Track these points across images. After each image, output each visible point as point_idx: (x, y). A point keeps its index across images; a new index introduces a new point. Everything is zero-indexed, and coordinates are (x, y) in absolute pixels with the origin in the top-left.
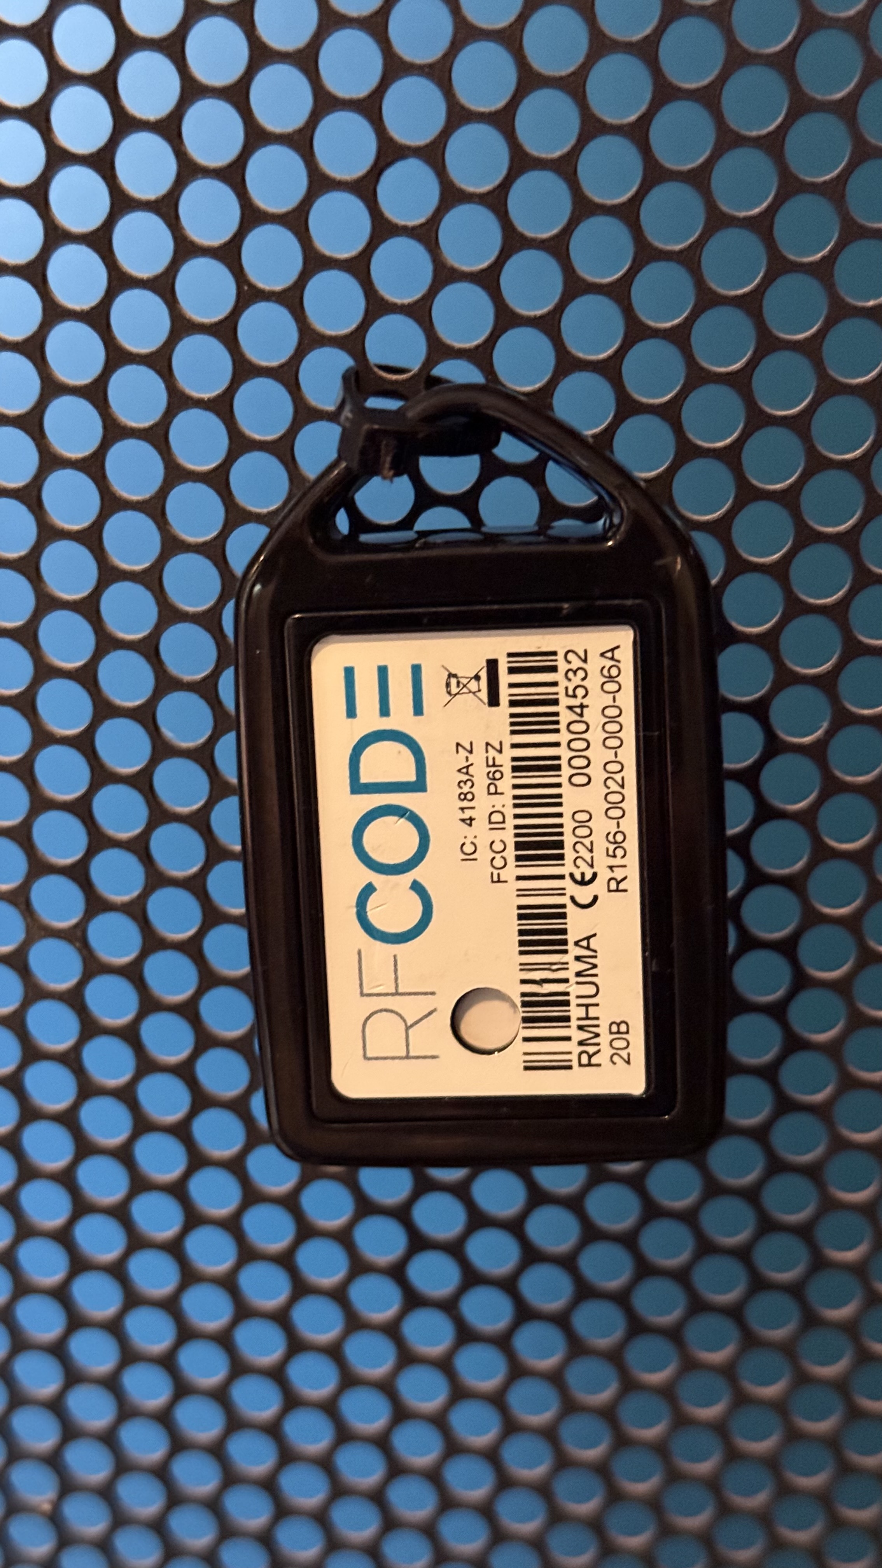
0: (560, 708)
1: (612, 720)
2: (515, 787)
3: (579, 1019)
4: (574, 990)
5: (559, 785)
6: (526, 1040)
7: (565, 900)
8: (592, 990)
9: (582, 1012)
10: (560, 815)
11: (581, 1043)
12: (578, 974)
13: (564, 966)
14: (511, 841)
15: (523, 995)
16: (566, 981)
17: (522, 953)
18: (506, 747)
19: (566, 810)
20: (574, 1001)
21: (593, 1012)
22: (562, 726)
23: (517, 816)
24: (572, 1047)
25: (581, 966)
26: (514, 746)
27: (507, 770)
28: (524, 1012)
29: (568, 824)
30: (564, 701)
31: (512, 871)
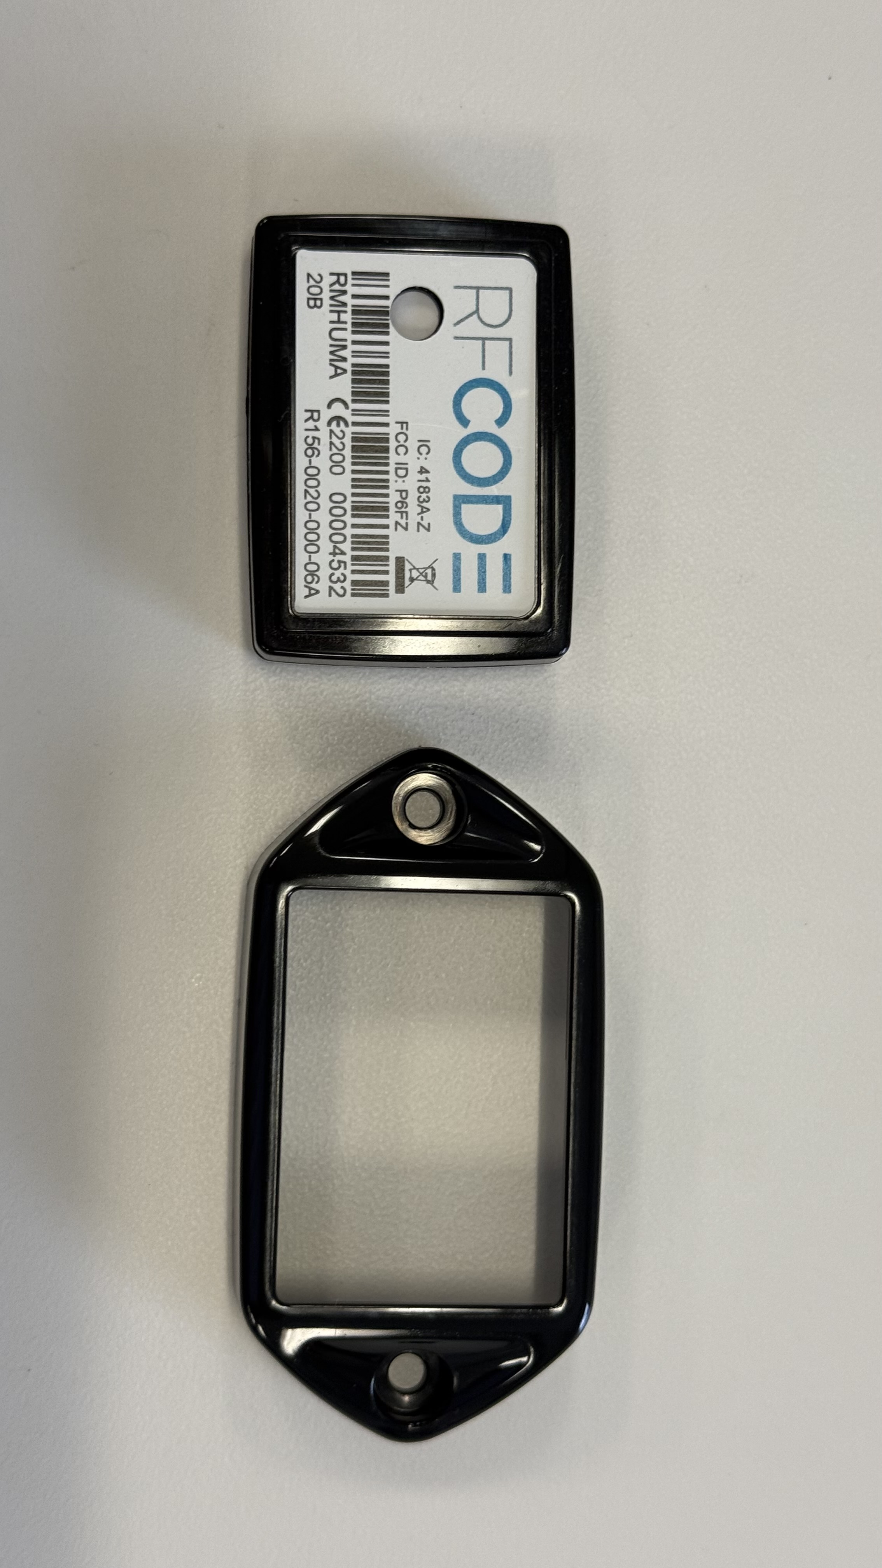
0: (350, 553)
1: (311, 543)
2: (387, 495)
3: (345, 312)
4: (348, 336)
5: (354, 495)
6: (387, 298)
7: (352, 406)
8: (335, 334)
9: (343, 317)
10: (354, 472)
11: (344, 292)
12: (344, 347)
13: (355, 354)
14: (392, 453)
15: (387, 333)
16: (354, 342)
17: (387, 366)
18: (392, 526)
19: (348, 476)
20: (349, 326)
21: (334, 317)
22: (349, 539)
23: (387, 473)
24: (351, 290)
25: (342, 353)
26: (386, 527)
27: (392, 508)
28: (387, 320)
29: (347, 464)
30: (347, 558)
31: (393, 430)
